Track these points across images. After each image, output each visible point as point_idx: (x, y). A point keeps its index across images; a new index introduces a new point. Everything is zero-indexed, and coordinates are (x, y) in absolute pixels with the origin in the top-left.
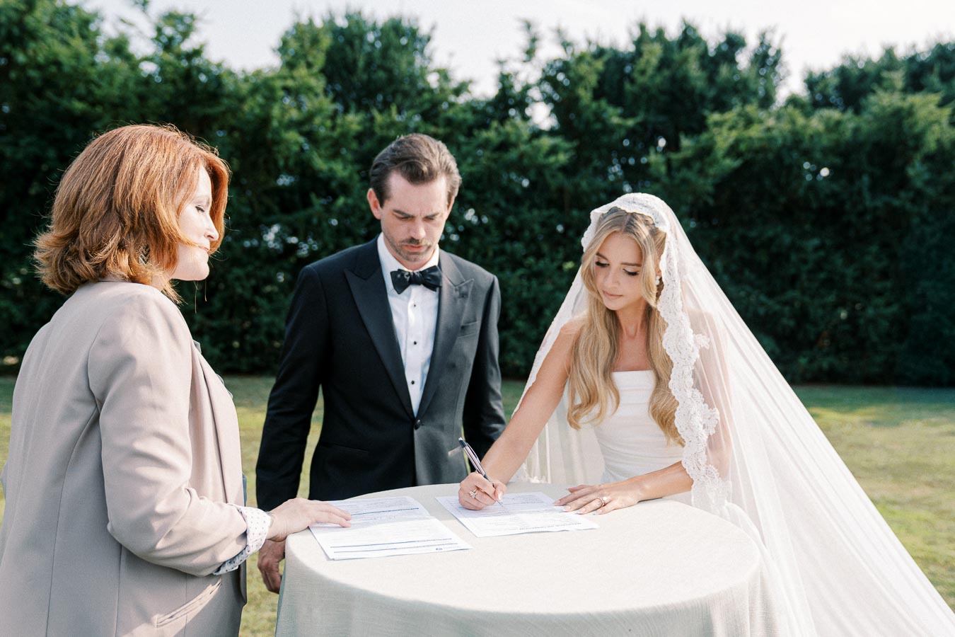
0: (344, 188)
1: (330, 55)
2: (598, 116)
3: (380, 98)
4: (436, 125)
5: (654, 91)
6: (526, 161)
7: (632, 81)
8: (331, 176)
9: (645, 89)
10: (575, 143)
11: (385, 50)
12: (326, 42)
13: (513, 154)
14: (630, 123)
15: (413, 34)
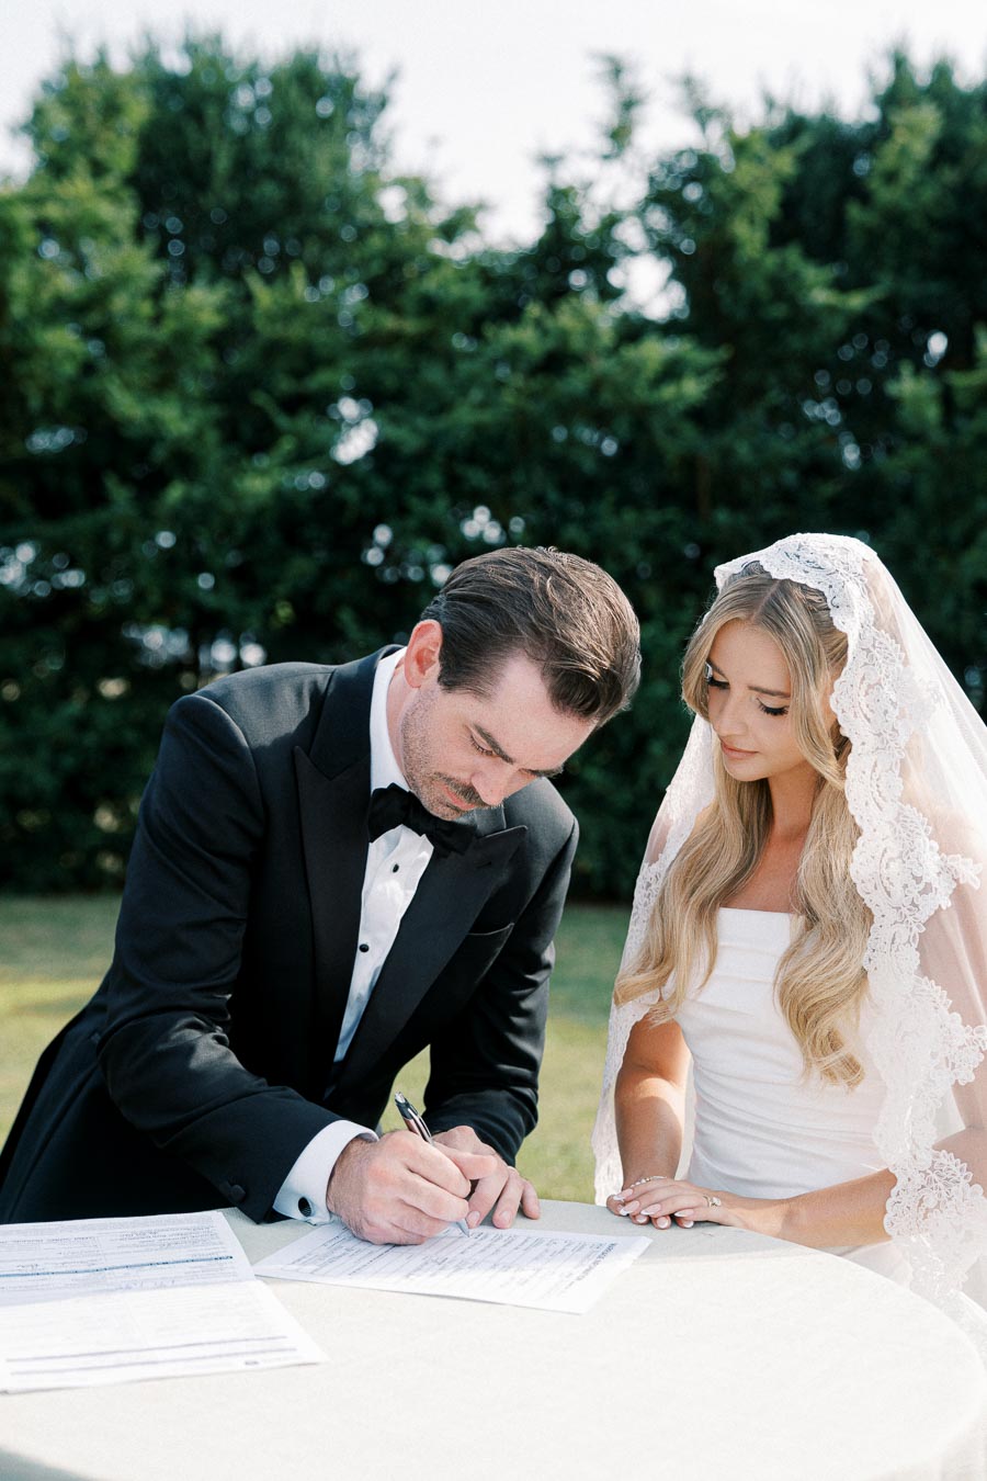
0: (184, 462)
1: (151, 143)
2: (783, 287)
3: (270, 245)
4: (397, 311)
5: (917, 223)
6: (606, 397)
7: (865, 198)
8: (153, 434)
9: (894, 217)
10: (723, 354)
11: (279, 131)
12: (138, 111)
13: (576, 382)
14: (857, 301)
15: (344, 89)
